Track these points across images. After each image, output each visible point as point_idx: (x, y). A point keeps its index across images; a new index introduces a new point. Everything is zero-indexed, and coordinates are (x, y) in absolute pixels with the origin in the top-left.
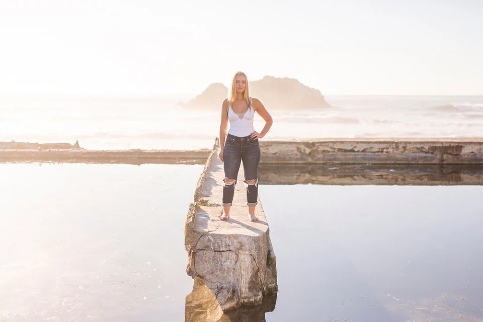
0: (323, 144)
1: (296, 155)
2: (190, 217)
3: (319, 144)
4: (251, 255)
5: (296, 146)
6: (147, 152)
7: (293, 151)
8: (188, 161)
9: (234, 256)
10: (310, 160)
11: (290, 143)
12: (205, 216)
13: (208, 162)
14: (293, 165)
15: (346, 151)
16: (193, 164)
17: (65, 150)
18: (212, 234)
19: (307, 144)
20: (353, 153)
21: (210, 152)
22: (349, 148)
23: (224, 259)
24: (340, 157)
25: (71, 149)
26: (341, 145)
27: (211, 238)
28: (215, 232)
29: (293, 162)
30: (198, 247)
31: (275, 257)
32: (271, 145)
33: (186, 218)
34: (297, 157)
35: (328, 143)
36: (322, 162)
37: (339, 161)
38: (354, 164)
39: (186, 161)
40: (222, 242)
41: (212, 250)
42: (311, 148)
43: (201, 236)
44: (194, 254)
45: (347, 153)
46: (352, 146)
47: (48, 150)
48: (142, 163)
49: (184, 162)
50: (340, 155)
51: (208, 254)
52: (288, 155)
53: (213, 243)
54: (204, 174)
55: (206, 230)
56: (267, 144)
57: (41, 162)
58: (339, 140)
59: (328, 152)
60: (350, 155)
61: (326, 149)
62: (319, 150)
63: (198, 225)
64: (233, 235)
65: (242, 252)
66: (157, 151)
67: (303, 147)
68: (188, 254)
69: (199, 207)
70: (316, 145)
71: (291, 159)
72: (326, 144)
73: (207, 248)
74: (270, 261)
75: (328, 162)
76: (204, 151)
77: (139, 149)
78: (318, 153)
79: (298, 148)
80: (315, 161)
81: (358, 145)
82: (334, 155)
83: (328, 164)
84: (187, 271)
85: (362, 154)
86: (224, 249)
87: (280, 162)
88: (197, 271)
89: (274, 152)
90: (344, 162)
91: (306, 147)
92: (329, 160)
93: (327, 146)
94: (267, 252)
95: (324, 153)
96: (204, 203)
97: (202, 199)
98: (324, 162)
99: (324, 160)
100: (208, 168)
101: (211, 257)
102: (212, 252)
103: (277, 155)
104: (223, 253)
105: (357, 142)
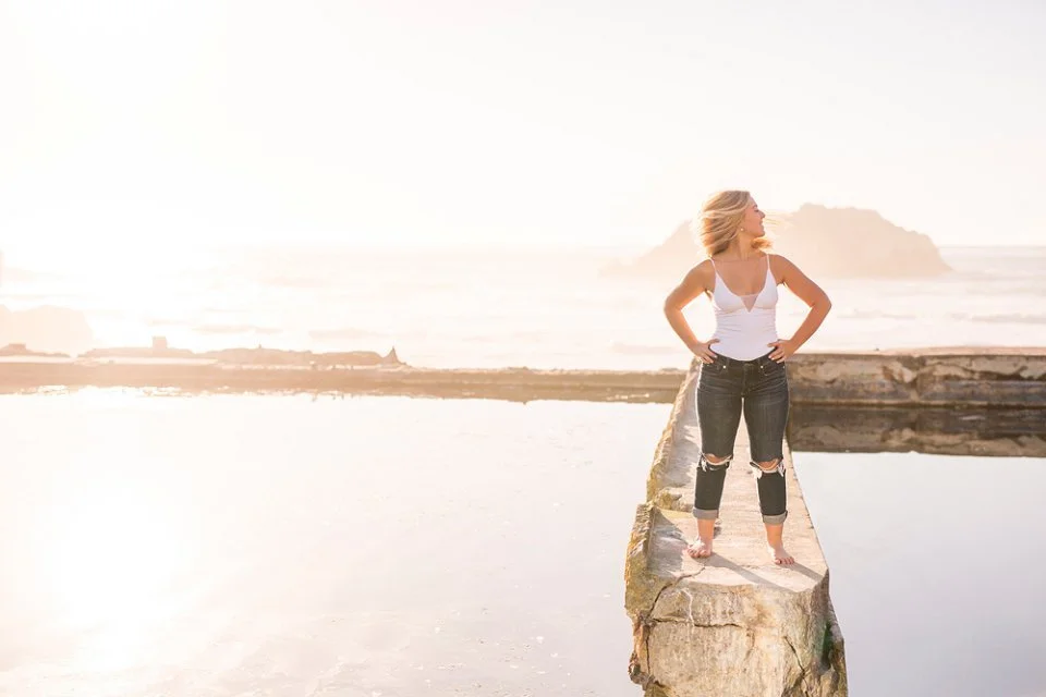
0: (945, 362)
1: (883, 385)
2: (638, 540)
3: (935, 361)
4: (786, 638)
5: (879, 364)
6: (542, 373)
7: (873, 375)
8: (633, 396)
9: (746, 639)
10: (914, 397)
11: (867, 357)
12: (672, 536)
13: (679, 401)
14: (875, 409)
15: (1001, 377)
16: (645, 401)
17: (365, 367)
18: (692, 583)
19: (908, 361)
20: (1017, 383)
21: (683, 377)
22: (1009, 370)
23: (718, 646)
24: (985, 391)
25: (379, 366)
26: (989, 362)
27: (688, 594)
28: (697, 580)
29: (875, 401)
30: (656, 614)
31: (843, 642)
32: (822, 363)
33: (629, 539)
34: (885, 390)
35: (958, 360)
36: (942, 402)
37: (983, 400)
38: (1019, 408)
39: (629, 395)
40: (714, 604)
41: (690, 621)
42: (918, 369)
43: (665, 588)
44: (648, 629)
45: (1004, 383)
46: (1015, 365)
47: (331, 367)
48: (532, 399)
49: (623, 397)
50: (985, 387)
51: (681, 631)
52: (863, 385)
53: (693, 607)
54: (670, 431)
55: (677, 574)
56: (812, 359)
57: (317, 394)
58: (984, 353)
59: (958, 378)
60: (1011, 387)
61: (953, 371)
62: (935, 373)
63: (657, 561)
64: (740, 587)
65: (763, 630)
66: (565, 373)
67: (897, 367)
68: (632, 630)
69: (659, 513)
70: (929, 362)
71: (869, 394)
72: (952, 361)
73: (678, 616)
74: (830, 653)
75: (958, 402)
76: (668, 373)
77: (525, 368)
78: (934, 382)
79: (885, 368)
80: (927, 398)
81: (1030, 364)
82: (973, 385)
83: (957, 408)
84: (630, 671)
85: (1040, 386)
86: (718, 621)
87: (843, 401)
88: (653, 672)
89: (829, 377)
90: (995, 403)
91: (905, 366)
92: (963, 399)
93: (955, 365)
94: (823, 632)
95: (947, 382)
96: (671, 502)
97: (664, 491)
98: (949, 402)
99: (947, 398)
100: (678, 416)
101: (688, 640)
102: (691, 627)
103: (836, 384)
104: (717, 631)
105: (1028, 358)
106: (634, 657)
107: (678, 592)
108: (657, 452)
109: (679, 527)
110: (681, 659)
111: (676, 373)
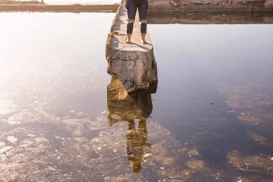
0: (184, 0)
1: (169, 7)
2: (108, 41)
3: (182, 0)
4: (143, 62)
5: (168, 1)
6: (83, 5)
7: (167, 4)
8: (107, 11)
9: (134, 63)
10: (177, 9)
12: (117, 41)
13: (118, 11)
15: (198, 4)
17: (35, 4)
18: (121, 51)
19: (175, 0)
20: (202, 5)
21: (119, 5)
22: (200, 2)
25: (39, 4)
26: (195, 0)
27: (120, 53)
28: (123, 50)
29: (167, 11)
31: (156, 63)
32: (154, 1)
34: (170, 8)
36: (183, 11)
37: (194, 10)
38: (202, 12)
40: (126, 55)
41: (121, 59)
42: (178, 2)
43: (115, 52)
44: (111, 61)
47: (26, 5)
50: (194, 7)
51: (119, 62)
52: (164, 7)
53: (122, 56)
54: (116, 17)
55: (118, 49)
56: (152, 0)
59: (187, 5)
60: (200, 6)
61: (186, 3)
62: (182, 3)
63: (113, 46)
64: (132, 51)
65: (138, 60)
66: (89, 5)
67: (173, 2)
68: (107, 62)
69: (113, 36)
70: (180, 1)
71: (166, 9)
73: (118, 58)
74: (154, 66)
75: (187, 10)
77: (78, 4)
78: (182, 6)
79: (170, 2)
80: (180, 10)
81: (205, 1)
82: (191, 6)
83: (187, 12)
84: (107, 71)
86: (128, 59)
87: (160, 11)
88: (113, 71)
89: (156, 5)
90: (196, 11)
91: (175, 2)
93: (186, 1)
94: (152, 61)
95: (185, 5)
96: (116, 34)
97: (115, 31)
98: (185, 11)
100: (118, 14)
101: (121, 64)
103: (158, 7)
104: (127, 61)
106: (108, 68)
108: (113, 22)
109: (118, 39)
110: (119, 68)
111: (117, 5)
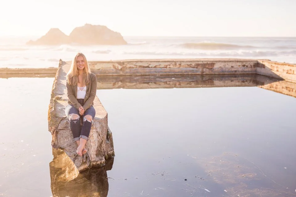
0: (129, 63)
1: (113, 70)
2: (52, 108)
3: (127, 63)
4: (97, 132)
6: (12, 69)
7: (110, 67)
8: (41, 75)
10: (121, 73)
11: (109, 62)
13: (57, 74)
14: (111, 77)
15: (144, 67)
19: (120, 63)
21: (56, 69)
22: (146, 65)
26: (141, 63)
29: (111, 75)
30: (60, 128)
31: (112, 133)
32: (96, 64)
34: (114, 71)
35: (133, 62)
36: (129, 74)
37: (140, 73)
38: (149, 75)
42: (122, 65)
43: (61, 120)
44: (57, 132)
45: (145, 68)
46: (148, 64)
49: (38, 76)
50: (140, 70)
51: (67, 132)
52: (107, 70)
54: (56, 80)
56: (93, 63)
58: (139, 60)
59: (133, 68)
60: (147, 69)
61: (132, 66)
62: (127, 66)
63: (58, 113)
66: (19, 69)
67: (117, 65)
69: (56, 101)
70: (125, 63)
71: (109, 73)
72: (131, 63)
73: (66, 128)
74: (109, 136)
75: (133, 74)
76: (51, 68)
78: (126, 69)
79: (113, 65)
80: (125, 74)
81: (152, 63)
82: (137, 70)
83: (133, 76)
84: (52, 145)
85: (154, 69)
87: (102, 75)
88: (59, 144)
89: (98, 68)
90: (143, 74)
91: (119, 65)
92: (134, 73)
93: (132, 64)
95: (130, 69)
96: (59, 99)
97: (57, 96)
98: (131, 74)
99: (130, 73)
101: (69, 135)
102: (70, 131)
103: (100, 70)
105: (151, 62)
106: (53, 141)
107: (65, 121)
108: (53, 86)
109: (63, 105)
110: (67, 140)
111: (53, 68)
